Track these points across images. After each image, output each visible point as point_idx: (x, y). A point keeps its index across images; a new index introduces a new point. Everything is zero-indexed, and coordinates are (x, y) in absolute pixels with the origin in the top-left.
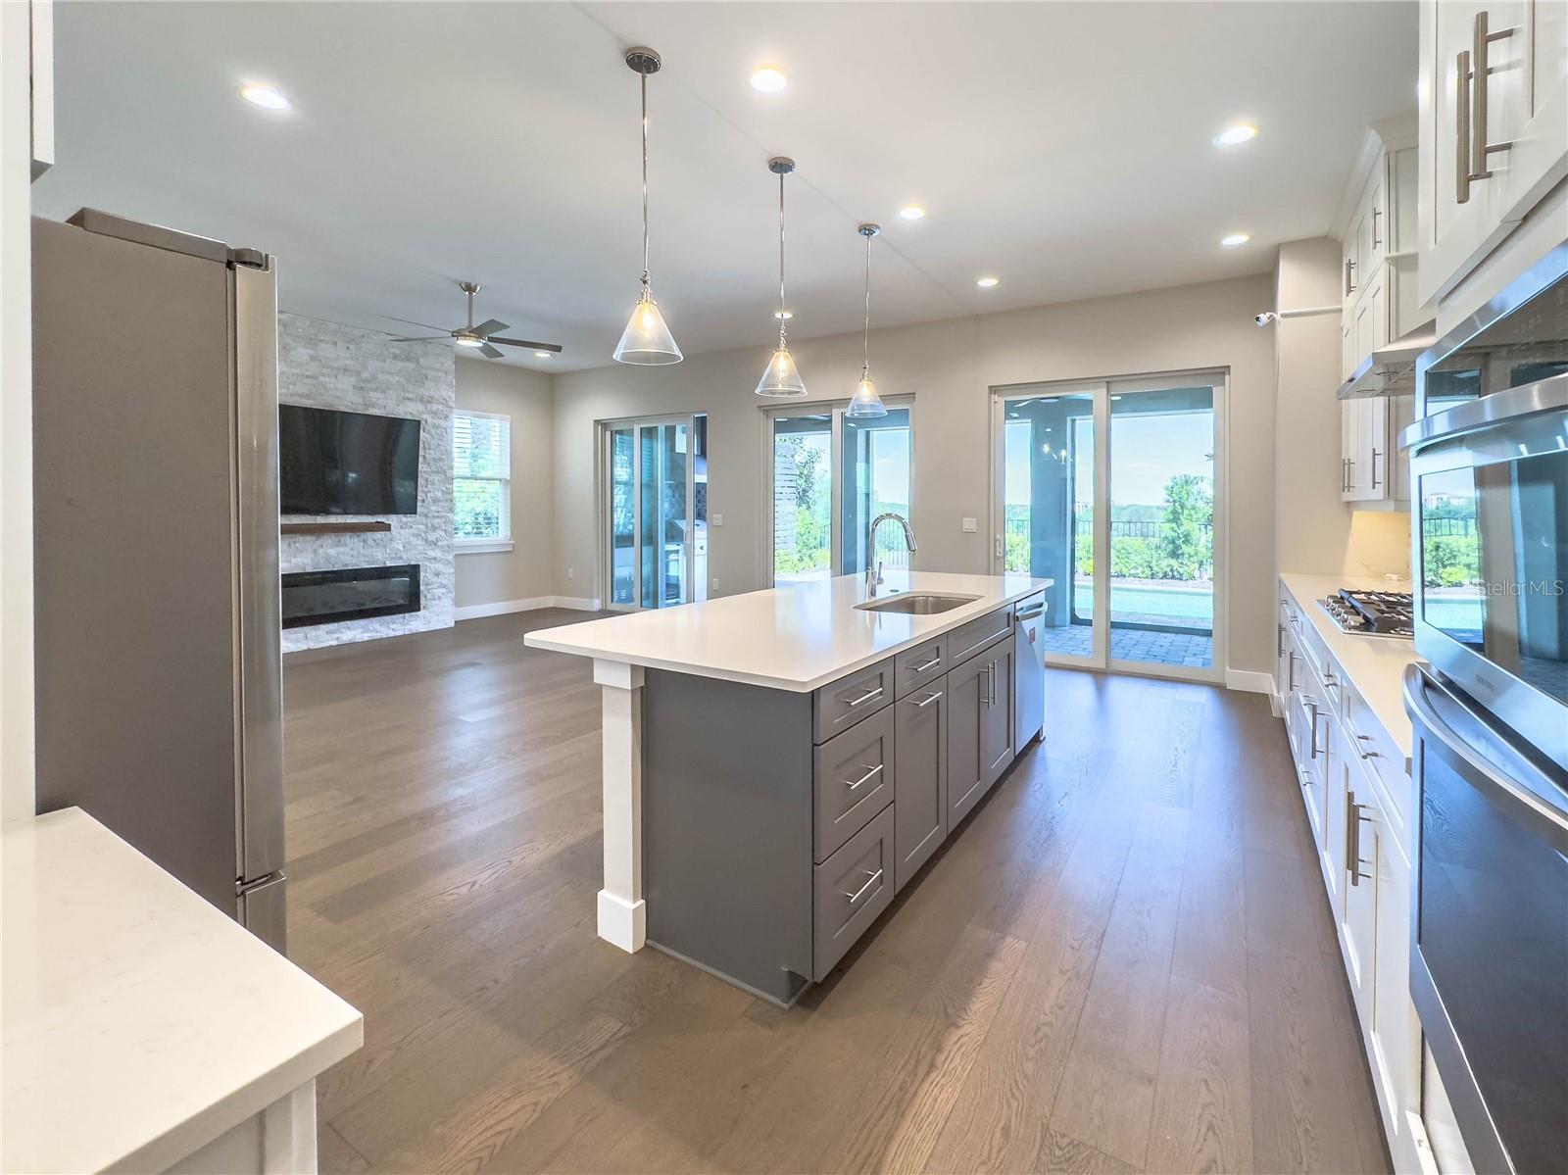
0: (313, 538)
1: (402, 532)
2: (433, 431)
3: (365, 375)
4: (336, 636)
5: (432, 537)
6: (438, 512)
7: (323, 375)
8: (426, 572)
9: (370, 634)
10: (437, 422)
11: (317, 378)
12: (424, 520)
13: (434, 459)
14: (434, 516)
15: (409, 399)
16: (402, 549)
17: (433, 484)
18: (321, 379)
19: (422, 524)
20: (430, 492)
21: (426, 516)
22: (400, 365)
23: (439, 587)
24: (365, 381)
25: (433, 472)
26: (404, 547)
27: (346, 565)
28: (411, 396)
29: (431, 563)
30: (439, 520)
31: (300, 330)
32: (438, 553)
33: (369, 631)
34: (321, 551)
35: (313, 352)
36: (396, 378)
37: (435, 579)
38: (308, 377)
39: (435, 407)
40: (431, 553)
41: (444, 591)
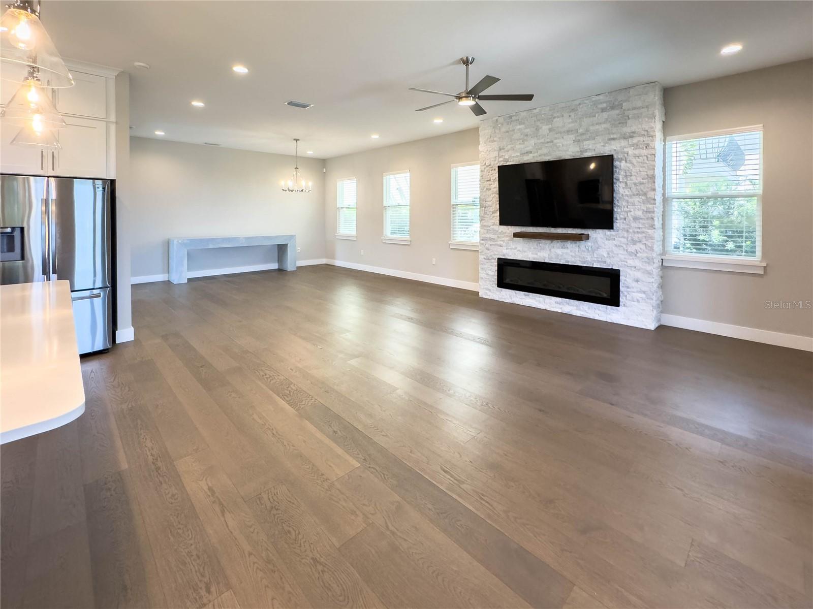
0: (549, 242)
1: (606, 242)
2: (634, 161)
3: (581, 131)
4: (561, 306)
5: (632, 248)
6: (639, 228)
7: (556, 139)
8: (626, 277)
9: (582, 313)
10: (637, 152)
11: (552, 142)
12: (626, 235)
13: (635, 184)
14: (634, 232)
15: (614, 139)
16: (606, 255)
17: (634, 204)
18: (555, 141)
19: (624, 237)
20: (631, 211)
21: (628, 231)
22: (605, 115)
23: (638, 292)
24: (582, 134)
25: (634, 195)
26: (608, 254)
27: (568, 262)
28: (615, 136)
29: (631, 270)
30: (640, 235)
31: (543, 116)
32: (637, 263)
33: (580, 310)
34: (552, 250)
35: (550, 126)
36: (604, 126)
37: (634, 284)
38: (548, 142)
39: (635, 140)
40: (631, 262)
41: (643, 296)
